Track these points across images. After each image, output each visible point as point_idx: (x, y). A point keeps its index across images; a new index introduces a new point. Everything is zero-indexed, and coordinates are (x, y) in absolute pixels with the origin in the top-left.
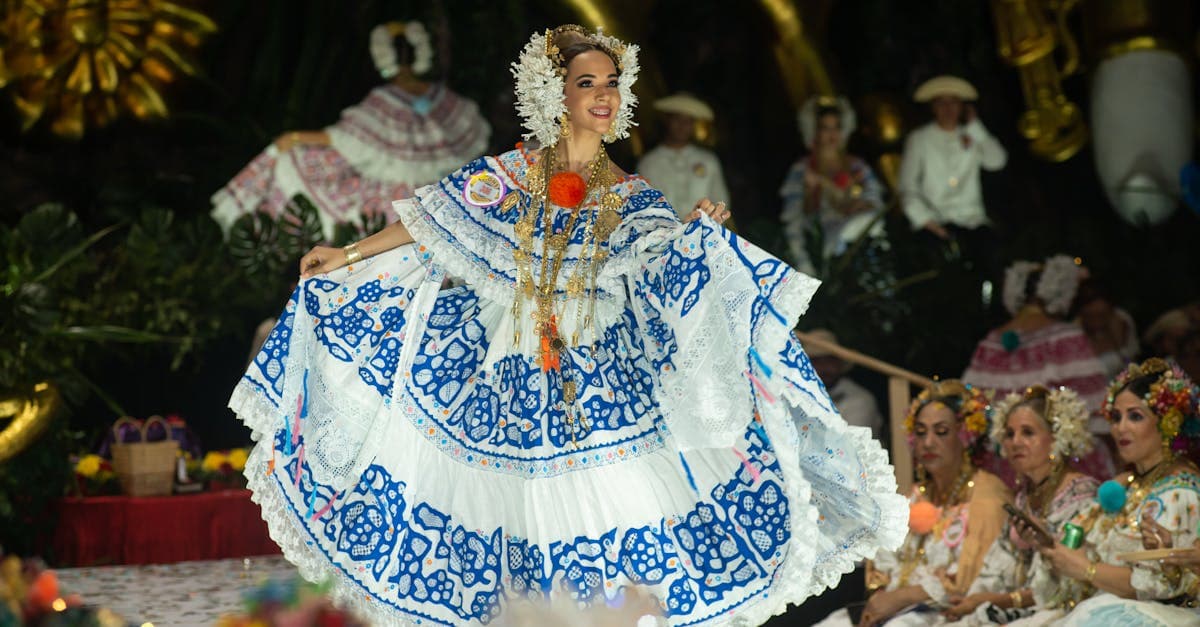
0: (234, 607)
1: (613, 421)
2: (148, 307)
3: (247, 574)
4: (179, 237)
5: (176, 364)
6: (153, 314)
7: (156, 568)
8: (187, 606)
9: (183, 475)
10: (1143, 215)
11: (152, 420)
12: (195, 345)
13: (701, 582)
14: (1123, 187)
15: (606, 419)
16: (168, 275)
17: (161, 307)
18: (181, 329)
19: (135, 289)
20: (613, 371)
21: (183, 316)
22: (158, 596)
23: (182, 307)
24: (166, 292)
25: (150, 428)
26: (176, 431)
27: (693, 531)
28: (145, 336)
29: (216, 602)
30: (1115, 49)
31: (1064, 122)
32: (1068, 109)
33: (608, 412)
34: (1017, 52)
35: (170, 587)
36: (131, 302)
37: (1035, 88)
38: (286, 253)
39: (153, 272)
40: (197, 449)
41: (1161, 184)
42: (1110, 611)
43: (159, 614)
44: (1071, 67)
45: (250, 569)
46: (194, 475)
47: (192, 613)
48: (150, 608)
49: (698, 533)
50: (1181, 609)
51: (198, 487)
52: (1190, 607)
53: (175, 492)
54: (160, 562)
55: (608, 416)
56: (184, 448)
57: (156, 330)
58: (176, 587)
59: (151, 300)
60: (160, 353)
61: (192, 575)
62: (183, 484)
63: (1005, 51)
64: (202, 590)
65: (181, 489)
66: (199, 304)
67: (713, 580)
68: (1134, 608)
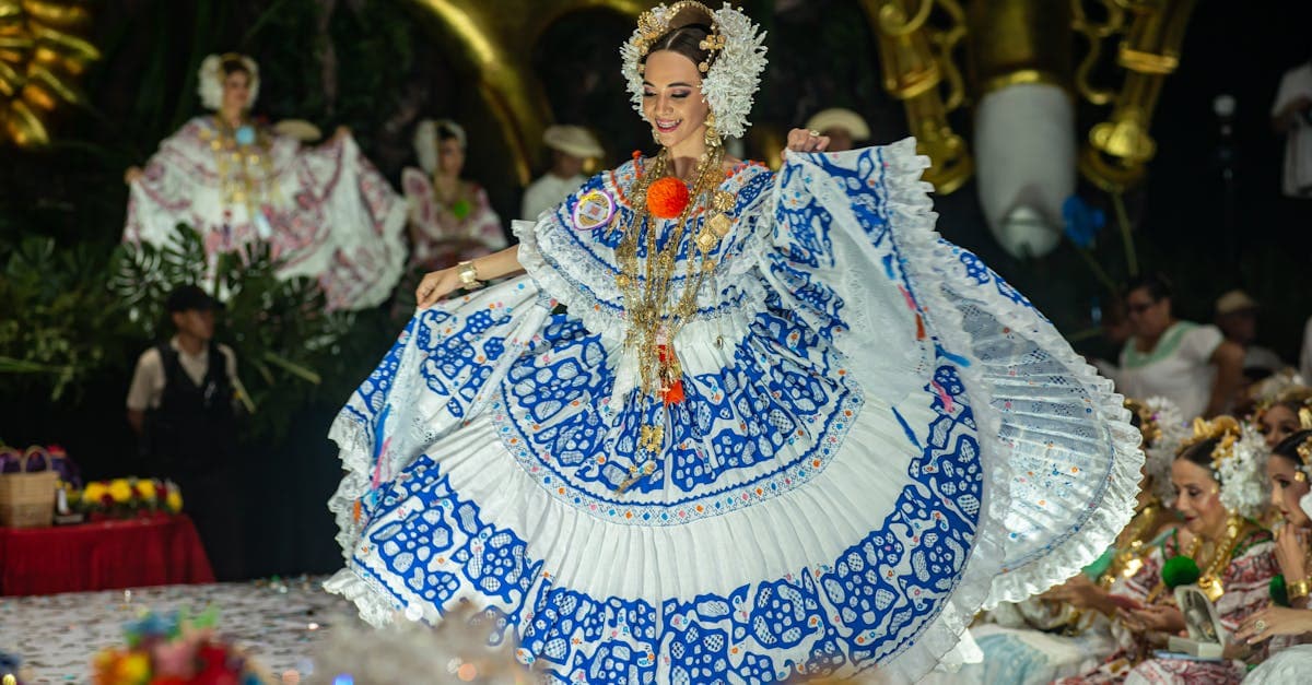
0: (114, 640)
1: (747, 457)
2: (27, 337)
3: (128, 605)
4: (59, 266)
5: (57, 394)
6: (33, 344)
7: (35, 599)
8: (67, 638)
9: (63, 506)
10: (1025, 247)
11: (32, 450)
12: (76, 375)
13: (850, 640)
14: (1006, 220)
15: (739, 455)
16: (49, 304)
17: (42, 336)
18: (61, 358)
19: (15, 317)
20: (743, 400)
21: (63, 345)
22: (37, 627)
23: (63, 336)
24: (46, 321)
25: (30, 459)
26: (57, 462)
27: (842, 582)
28: (25, 366)
29: (96, 635)
30: (999, 82)
31: (949, 155)
32: (953, 142)
33: (741, 446)
34: (902, 85)
35: (51, 619)
36: (10, 331)
37: (920, 119)
38: (170, 281)
39: (33, 301)
40: (77, 479)
41: (1044, 216)
42: (992, 641)
43: (38, 646)
44: (956, 99)
45: (131, 602)
46: (74, 506)
47: (72, 645)
48: (29, 640)
49: (847, 584)
50: (1061, 638)
51: (78, 518)
52: (1070, 636)
53: (55, 524)
54: (40, 594)
55: (741, 451)
56: (65, 478)
57: (36, 360)
58: (57, 619)
59: (31, 330)
60: (42, 383)
61: (72, 607)
62: (62, 515)
63: (891, 84)
64: (82, 622)
65: (62, 520)
66: (81, 333)
67: (866, 637)
68: (1016, 638)
